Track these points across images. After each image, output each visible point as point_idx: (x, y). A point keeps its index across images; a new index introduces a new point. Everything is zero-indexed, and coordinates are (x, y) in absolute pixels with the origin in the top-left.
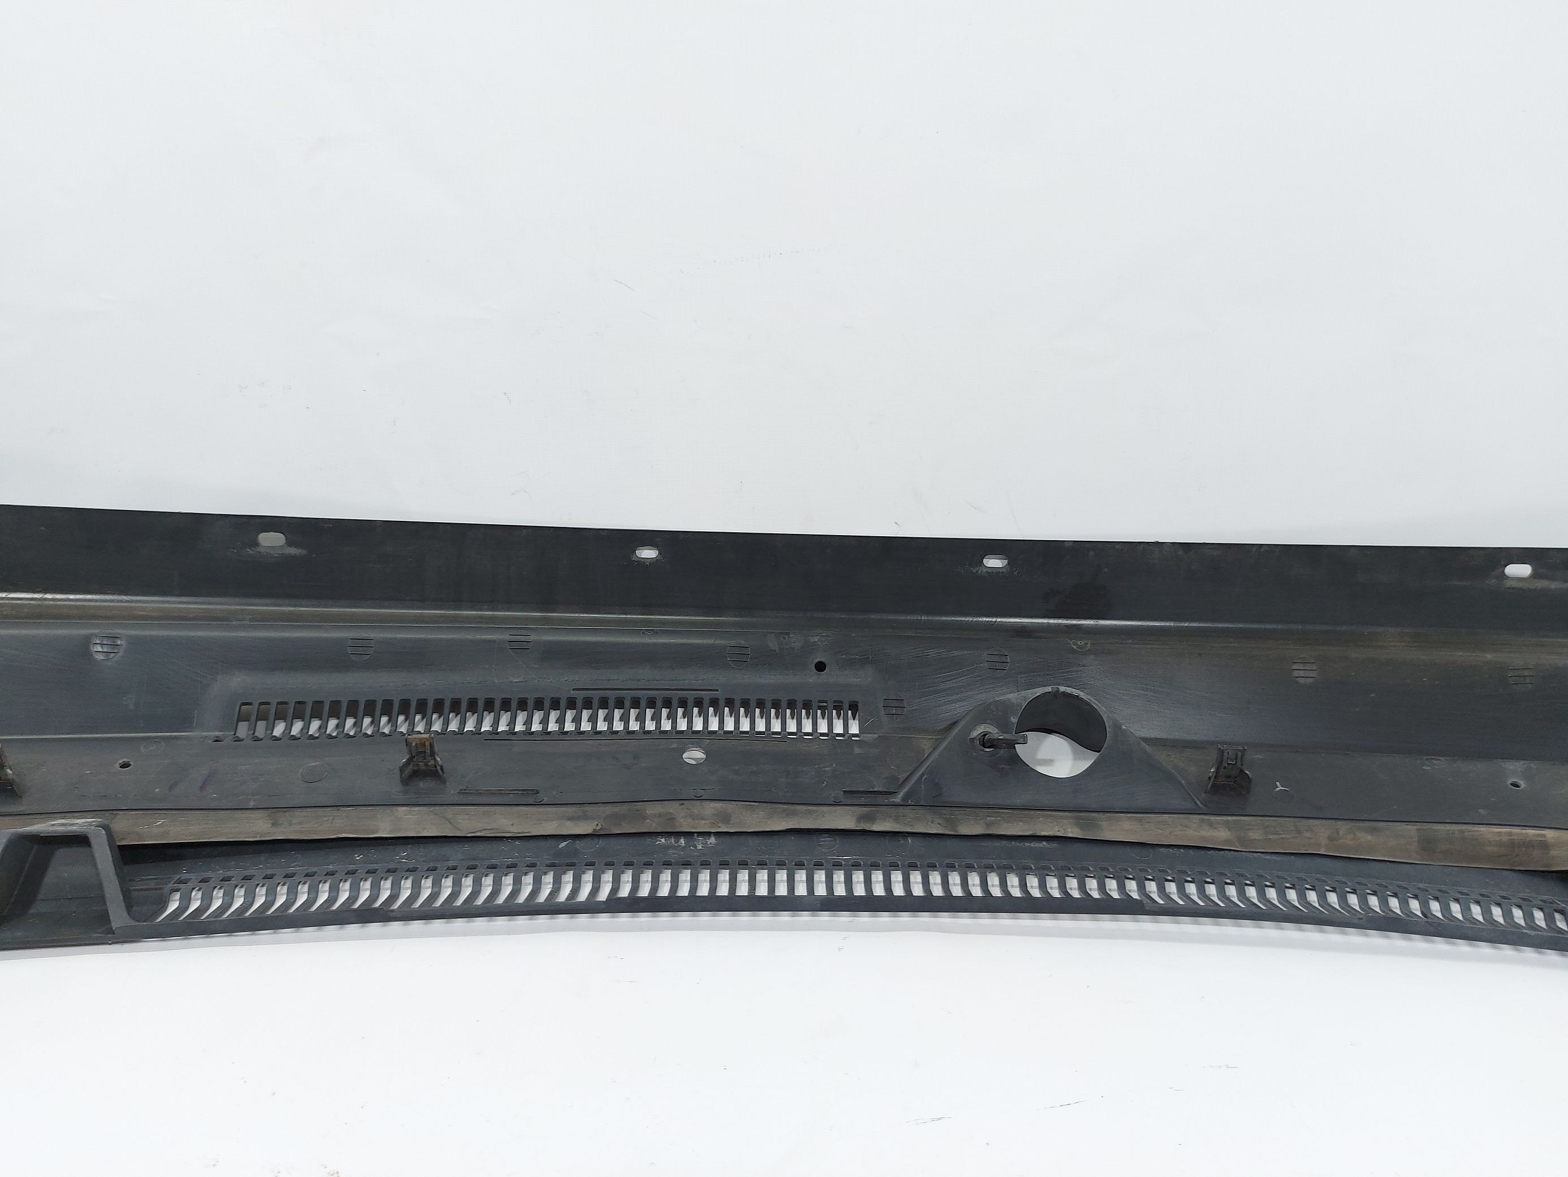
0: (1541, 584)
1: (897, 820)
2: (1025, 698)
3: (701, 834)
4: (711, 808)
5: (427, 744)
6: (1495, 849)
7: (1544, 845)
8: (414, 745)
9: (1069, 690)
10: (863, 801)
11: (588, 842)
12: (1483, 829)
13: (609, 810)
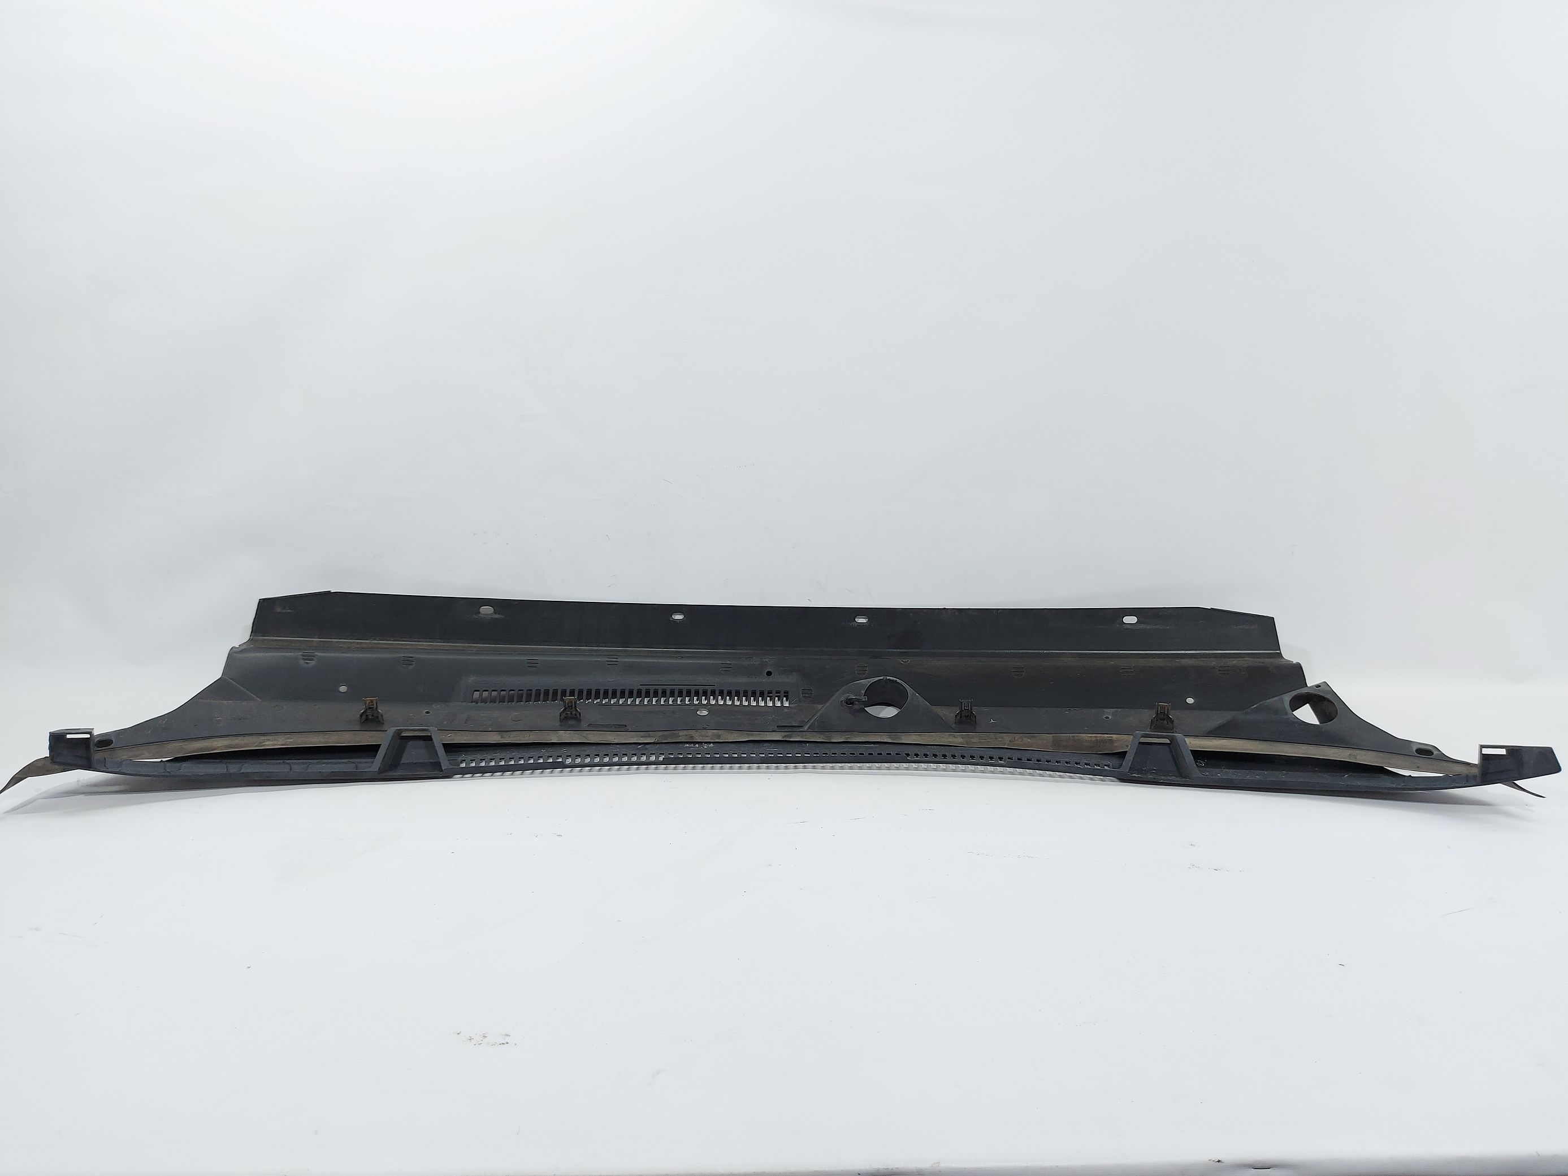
0: (1142, 626)
1: (802, 737)
2: (869, 682)
3: (705, 743)
4: (710, 733)
5: (573, 702)
6: (1088, 744)
7: (1111, 741)
8: (567, 702)
9: (891, 678)
10: (786, 730)
11: (652, 745)
12: (1084, 735)
13: (660, 733)
